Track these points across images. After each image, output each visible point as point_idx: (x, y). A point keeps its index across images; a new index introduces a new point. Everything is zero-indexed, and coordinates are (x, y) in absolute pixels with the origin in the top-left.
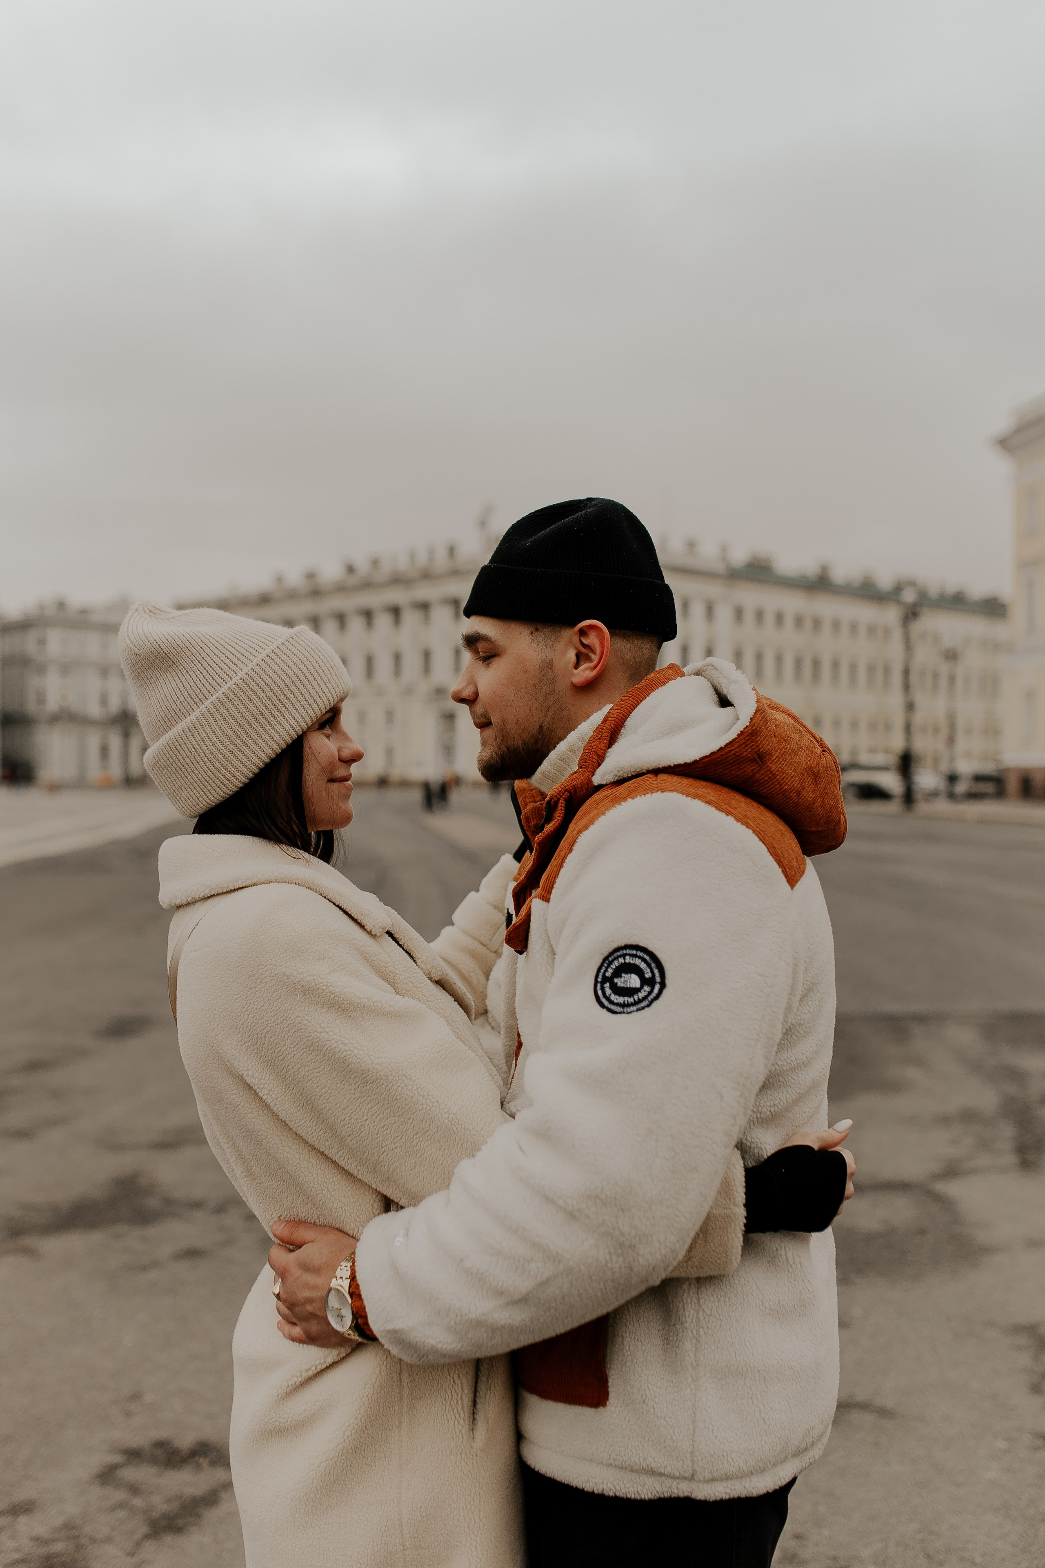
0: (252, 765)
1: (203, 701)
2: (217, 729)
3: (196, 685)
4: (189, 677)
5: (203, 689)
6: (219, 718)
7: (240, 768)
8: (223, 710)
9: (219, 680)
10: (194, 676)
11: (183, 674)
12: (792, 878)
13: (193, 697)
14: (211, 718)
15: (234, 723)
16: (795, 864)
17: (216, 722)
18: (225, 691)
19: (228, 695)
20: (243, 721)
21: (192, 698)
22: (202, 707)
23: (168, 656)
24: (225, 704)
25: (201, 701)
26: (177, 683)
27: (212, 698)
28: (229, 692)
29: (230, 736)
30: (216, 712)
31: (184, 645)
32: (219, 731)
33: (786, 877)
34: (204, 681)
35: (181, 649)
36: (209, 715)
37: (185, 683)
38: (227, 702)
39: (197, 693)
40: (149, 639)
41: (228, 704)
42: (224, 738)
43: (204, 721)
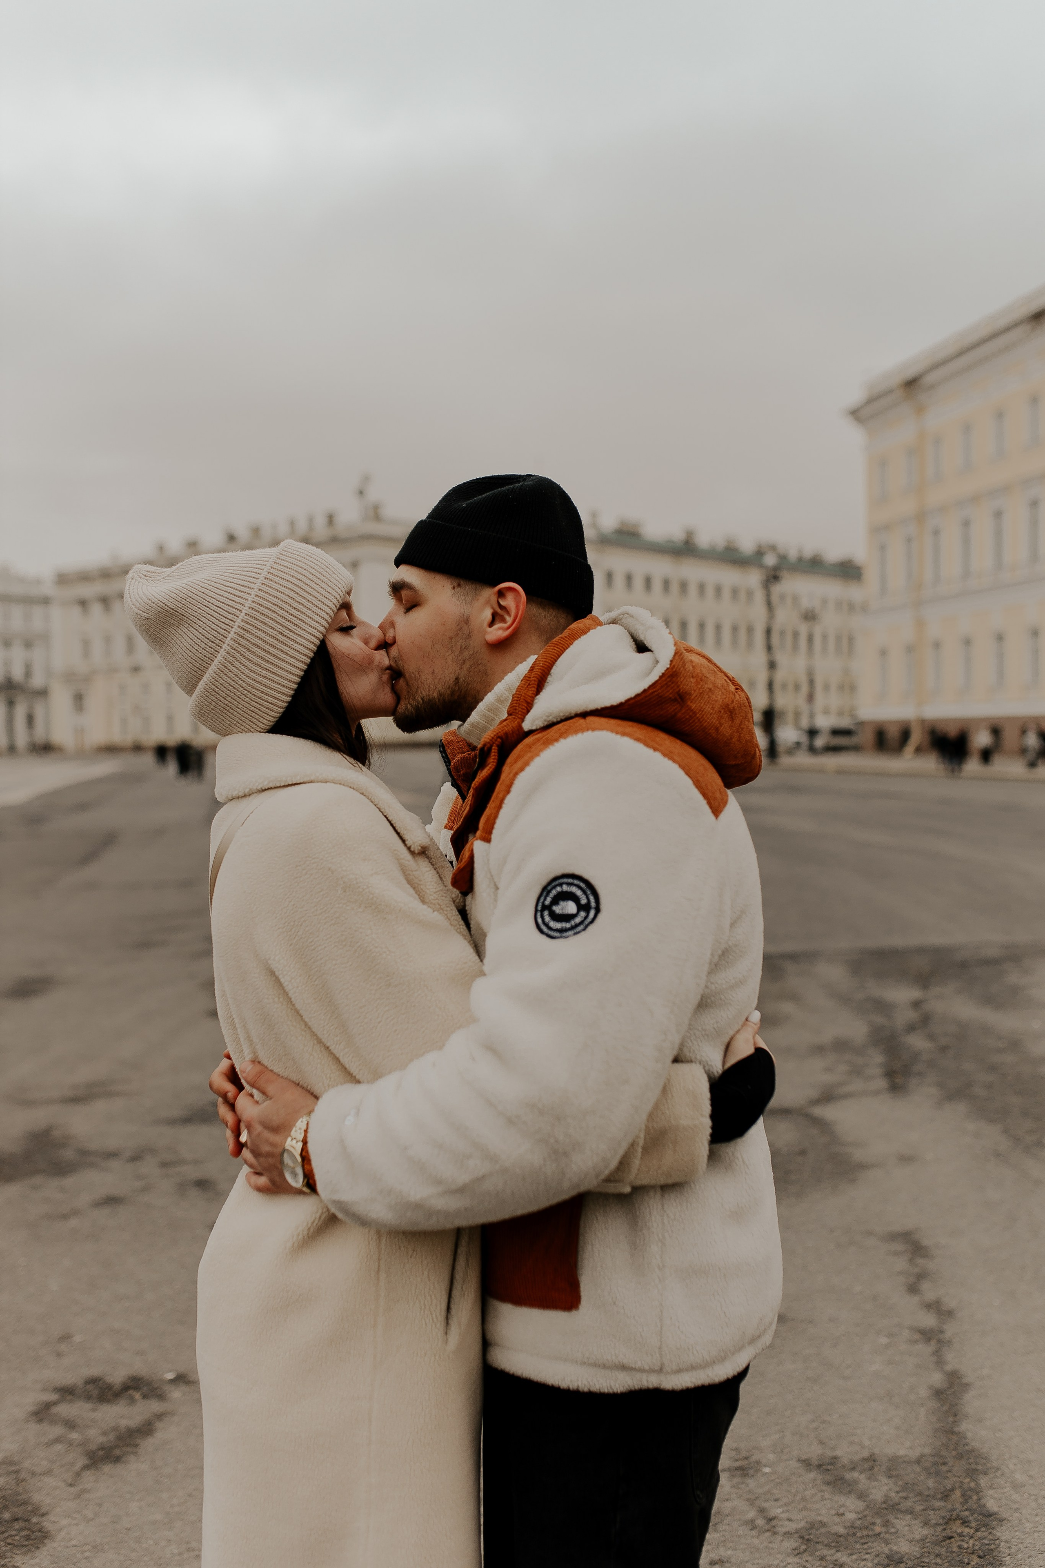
0: (289, 683)
1: (224, 641)
2: (246, 661)
3: (212, 629)
4: (202, 623)
5: (219, 630)
6: (244, 650)
7: (279, 690)
8: (244, 642)
9: (230, 617)
10: (206, 621)
11: (195, 623)
12: (717, 809)
13: (212, 640)
14: (237, 654)
15: (258, 650)
16: (718, 795)
17: (242, 655)
18: (240, 625)
19: (244, 627)
20: (266, 646)
21: (212, 642)
22: (225, 646)
23: (175, 611)
24: (244, 636)
25: (222, 641)
26: (193, 633)
27: (230, 635)
28: (243, 624)
29: (259, 663)
30: (239, 646)
31: (187, 596)
32: (248, 663)
33: (711, 807)
34: (217, 622)
35: (185, 600)
36: (233, 651)
37: (201, 630)
38: (246, 634)
39: (215, 636)
40: (153, 601)
41: (247, 635)
42: (254, 667)
43: (231, 658)
